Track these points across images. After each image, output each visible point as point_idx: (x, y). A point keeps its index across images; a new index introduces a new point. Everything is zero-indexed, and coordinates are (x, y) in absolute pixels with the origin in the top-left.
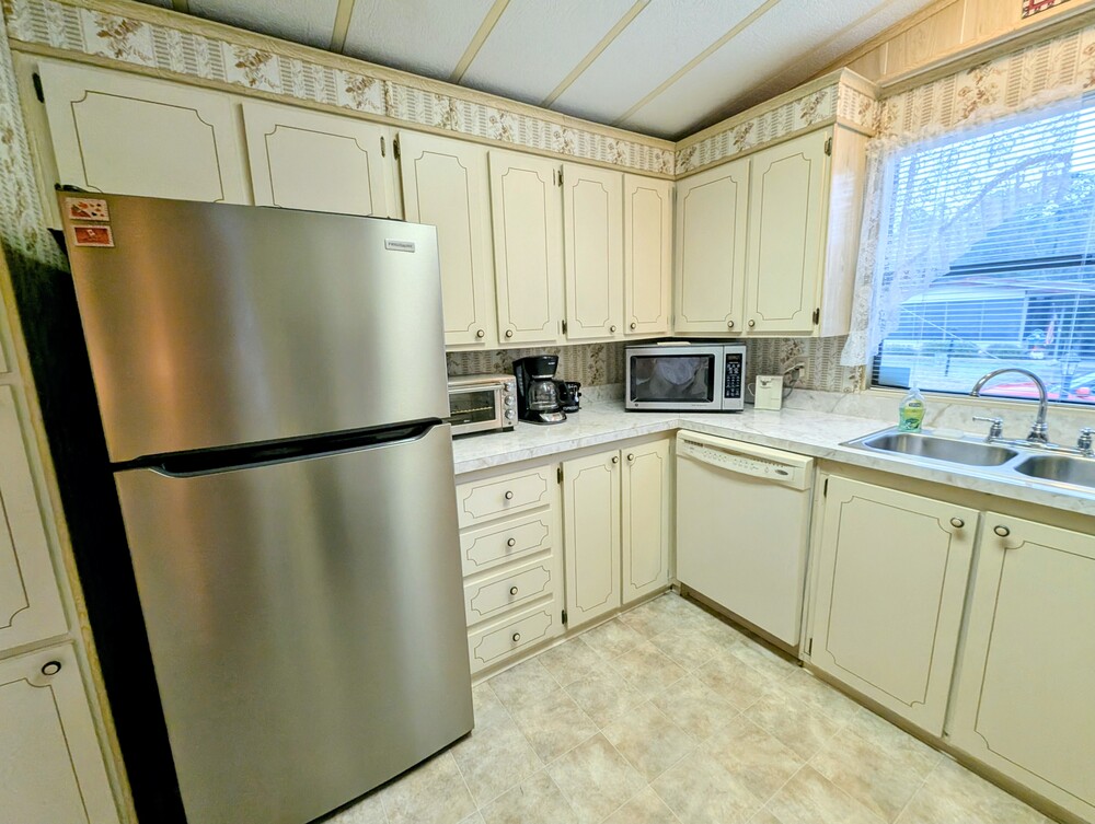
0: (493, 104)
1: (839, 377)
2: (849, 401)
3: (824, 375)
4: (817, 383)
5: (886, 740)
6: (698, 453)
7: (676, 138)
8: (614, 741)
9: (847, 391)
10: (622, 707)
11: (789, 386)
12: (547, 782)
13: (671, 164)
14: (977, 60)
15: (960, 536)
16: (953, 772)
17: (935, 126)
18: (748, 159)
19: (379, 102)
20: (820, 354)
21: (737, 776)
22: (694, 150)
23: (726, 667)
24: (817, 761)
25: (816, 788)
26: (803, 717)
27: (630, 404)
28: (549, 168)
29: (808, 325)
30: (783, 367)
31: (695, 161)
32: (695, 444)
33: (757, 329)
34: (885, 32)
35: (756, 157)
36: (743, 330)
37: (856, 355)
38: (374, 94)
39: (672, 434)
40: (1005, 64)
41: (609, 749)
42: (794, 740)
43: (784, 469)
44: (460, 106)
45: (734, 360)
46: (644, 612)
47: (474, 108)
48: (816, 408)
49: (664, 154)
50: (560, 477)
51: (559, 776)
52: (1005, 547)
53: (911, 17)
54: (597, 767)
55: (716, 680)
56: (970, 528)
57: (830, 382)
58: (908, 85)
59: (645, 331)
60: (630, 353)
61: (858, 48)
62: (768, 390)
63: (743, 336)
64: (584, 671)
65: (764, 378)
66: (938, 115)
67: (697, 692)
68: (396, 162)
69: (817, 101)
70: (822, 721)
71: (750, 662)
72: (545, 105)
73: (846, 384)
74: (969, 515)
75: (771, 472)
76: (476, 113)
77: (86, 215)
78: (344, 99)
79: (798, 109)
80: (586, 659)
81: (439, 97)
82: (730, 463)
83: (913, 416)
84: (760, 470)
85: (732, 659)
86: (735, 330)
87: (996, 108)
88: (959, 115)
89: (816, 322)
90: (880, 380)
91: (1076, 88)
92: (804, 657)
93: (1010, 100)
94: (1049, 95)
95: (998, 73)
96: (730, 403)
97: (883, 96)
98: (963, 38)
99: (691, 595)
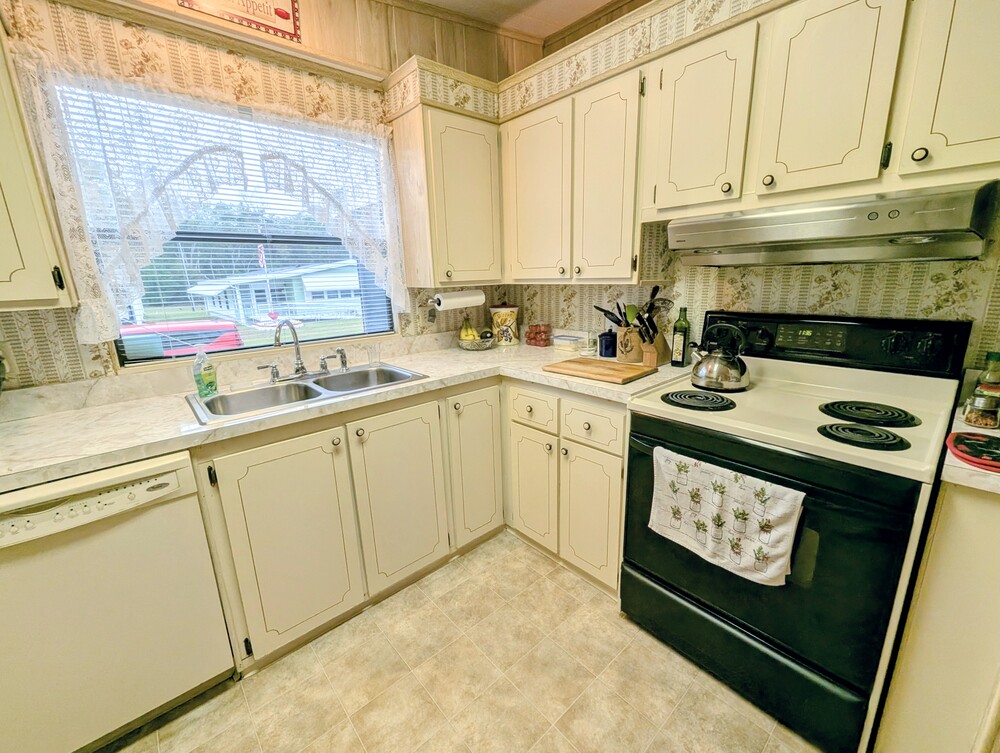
1: (73, 361)
2: (105, 386)
4: (36, 376)
9: (95, 375)
15: (340, 451)
17: (106, 69)
24: (350, 706)
29: (50, 290)
37: (97, 327)
40: (161, 38)
43: (160, 480)
56: (343, 444)
57: (62, 368)
66: (102, 55)
70: (311, 684)
74: (341, 432)
75: (141, 495)
87: (167, 80)
88: (129, 69)
89: (61, 286)
90: (129, 354)
91: (230, 97)
92: (243, 664)
93: (178, 78)
94: (214, 93)
95: (155, 43)
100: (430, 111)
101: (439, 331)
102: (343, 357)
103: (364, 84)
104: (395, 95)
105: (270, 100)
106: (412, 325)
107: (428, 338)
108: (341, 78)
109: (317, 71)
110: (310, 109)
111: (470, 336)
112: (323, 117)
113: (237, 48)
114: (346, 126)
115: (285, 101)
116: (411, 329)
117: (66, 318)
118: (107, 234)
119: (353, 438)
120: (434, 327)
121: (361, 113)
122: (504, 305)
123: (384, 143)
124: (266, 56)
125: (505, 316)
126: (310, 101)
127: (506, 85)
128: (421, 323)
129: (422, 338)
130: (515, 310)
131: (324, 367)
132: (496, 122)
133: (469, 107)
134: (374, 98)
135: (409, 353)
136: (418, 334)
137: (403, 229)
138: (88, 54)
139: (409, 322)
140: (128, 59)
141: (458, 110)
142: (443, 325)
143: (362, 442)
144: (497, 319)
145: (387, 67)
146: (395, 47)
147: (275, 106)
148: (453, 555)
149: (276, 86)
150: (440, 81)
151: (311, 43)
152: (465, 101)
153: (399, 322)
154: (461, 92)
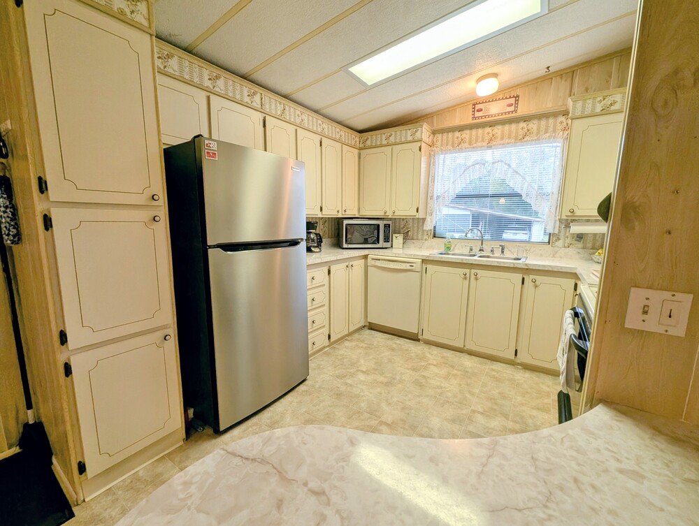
0: (299, 109)
1: (423, 235)
2: (427, 243)
3: (418, 234)
4: (415, 237)
5: (449, 354)
6: (378, 263)
7: (361, 132)
8: (364, 370)
9: (426, 240)
10: (362, 361)
11: (405, 239)
12: (346, 384)
13: (358, 143)
14: (461, 129)
15: (465, 278)
16: (467, 356)
17: (450, 147)
18: (390, 147)
19: (259, 103)
20: (416, 226)
21: (408, 369)
22: (368, 138)
23: (394, 346)
24: (430, 362)
25: (432, 367)
26: (423, 353)
27: (345, 246)
28: (317, 138)
29: (415, 213)
30: (402, 231)
31: (368, 143)
33: (395, 214)
34: (436, 112)
35: (394, 147)
36: (390, 215)
37: (428, 226)
38: (257, 98)
39: (366, 257)
40: (468, 132)
41: (363, 372)
42: (423, 358)
43: (412, 265)
44: (287, 108)
45: (387, 226)
46: (356, 336)
47: (292, 109)
48: (415, 247)
49: (355, 138)
50: (329, 272)
51: (349, 381)
52: (477, 279)
53: (442, 110)
54: (361, 377)
55: (393, 350)
57: (420, 237)
58: (443, 131)
59: (349, 213)
60: (346, 222)
61: (427, 115)
62: (398, 240)
63: (390, 217)
64: (341, 355)
65: (396, 235)
66: (450, 143)
67: (387, 353)
68: (263, 129)
69: (416, 132)
70: (430, 353)
71: (402, 343)
72: (316, 111)
73: (426, 237)
74: (467, 271)
75: (407, 266)
76: (293, 112)
77: (209, 147)
78: (247, 99)
79: (409, 133)
80: (341, 352)
81: (280, 103)
82: (392, 265)
83: (449, 246)
84: (404, 266)
85: (396, 343)
86: (387, 214)
87: (467, 145)
88: (456, 145)
89: (417, 212)
90: (436, 235)
91: (486, 144)
92: (420, 337)
93: (470, 144)
94: (480, 144)
95: (466, 134)
96: (386, 245)
97: (434, 133)
98: (457, 122)
99: (373, 328)
100: (576, 121)
101: (584, 248)
103: (555, 114)
105: (502, 139)
106: (561, 241)
107: (572, 251)
108: (541, 116)
109: (526, 119)
110: (521, 137)
111: (600, 253)
112: (525, 139)
113: (492, 124)
114: (538, 139)
115: (509, 137)
116: (560, 243)
119: (473, 277)
120: (580, 245)
121: (551, 129)
124: (504, 122)
126: (521, 133)
128: (568, 241)
129: (567, 250)
131: (491, 251)
134: (561, 119)
135: (553, 256)
136: (565, 247)
138: (447, 144)
139: (559, 239)
140: (456, 142)
142: (589, 245)
145: (566, 103)
146: (575, 90)
148: (518, 364)
149: (506, 132)
150: (590, 102)
151: (523, 109)
152: (611, 105)
153: (552, 238)
154: (608, 101)
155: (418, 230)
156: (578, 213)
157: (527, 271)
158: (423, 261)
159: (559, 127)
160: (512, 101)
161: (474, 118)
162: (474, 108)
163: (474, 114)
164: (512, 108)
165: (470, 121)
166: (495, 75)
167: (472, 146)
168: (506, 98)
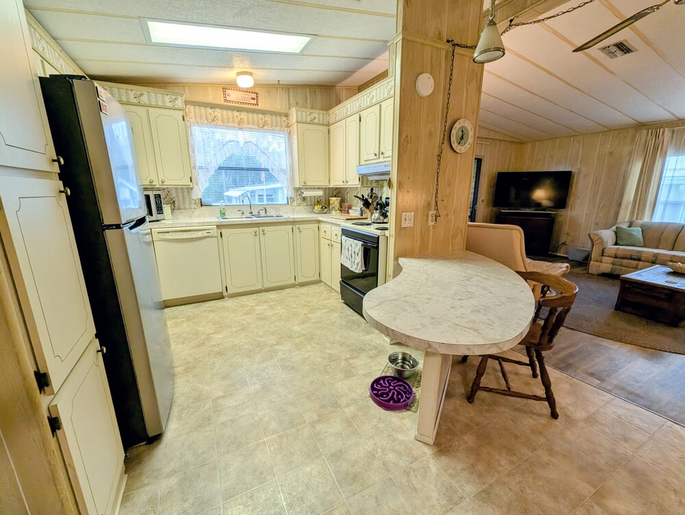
1: (190, 204)
2: (195, 213)
3: (184, 203)
4: (182, 207)
9: (194, 209)
10: (201, 329)
11: (173, 210)
12: (212, 346)
14: (213, 106)
15: (256, 235)
16: (267, 293)
17: (205, 122)
18: (145, 108)
20: (180, 195)
21: (243, 316)
23: (209, 309)
25: (256, 307)
26: (238, 303)
29: (189, 183)
32: (165, 232)
33: (165, 184)
34: (187, 83)
35: (149, 109)
36: (157, 184)
37: (195, 195)
40: (219, 110)
41: (214, 333)
42: (242, 306)
43: (209, 231)
45: (158, 197)
51: (213, 343)
54: (218, 336)
55: (212, 311)
56: (257, 233)
57: (187, 206)
58: (195, 104)
61: (177, 83)
63: (157, 186)
64: (175, 334)
66: (204, 118)
67: (212, 315)
69: (175, 99)
70: (242, 301)
73: (193, 206)
74: (256, 229)
75: (205, 234)
79: (167, 99)
82: (186, 235)
83: (224, 212)
84: (200, 234)
86: (153, 184)
87: (220, 122)
88: (210, 121)
89: (191, 181)
90: (203, 203)
91: (236, 125)
92: (225, 294)
93: (223, 122)
94: (232, 124)
95: (218, 112)
96: (160, 217)
97: (186, 103)
98: (210, 99)
99: (168, 305)
100: (299, 125)
101: (307, 205)
102: (266, 210)
103: (280, 114)
104: (291, 117)
105: (248, 124)
106: (295, 202)
107: (301, 208)
108: (272, 113)
109: (264, 112)
110: (261, 125)
111: (318, 208)
112: (265, 127)
113: (239, 110)
114: (273, 130)
115: (253, 124)
116: (295, 204)
117: (190, 189)
118: (201, 168)
119: (261, 232)
120: (305, 204)
121: (279, 124)
122: (335, 196)
123: (287, 134)
124: (248, 111)
125: (335, 201)
126: (261, 123)
127: (331, 111)
128: (299, 201)
129: (299, 208)
130: (339, 199)
131: (259, 213)
132: (328, 125)
133: (316, 121)
134: (284, 118)
136: (298, 206)
137: (292, 165)
138: (201, 118)
140: (210, 118)
141: (312, 122)
142: (309, 203)
143: (264, 234)
144: (331, 202)
145: (288, 109)
146: (291, 101)
147: (249, 126)
148: (297, 285)
149: (251, 119)
150: (304, 113)
151: (262, 105)
152: (314, 119)
153: (290, 200)
154: (312, 116)
155: (183, 199)
156: (308, 184)
157: (294, 222)
158: (219, 227)
159: (284, 124)
160: (254, 96)
161: (226, 100)
162: (225, 92)
163: (225, 97)
164: (255, 102)
165: (222, 102)
166: (251, 74)
167: (226, 124)
168: (250, 92)
